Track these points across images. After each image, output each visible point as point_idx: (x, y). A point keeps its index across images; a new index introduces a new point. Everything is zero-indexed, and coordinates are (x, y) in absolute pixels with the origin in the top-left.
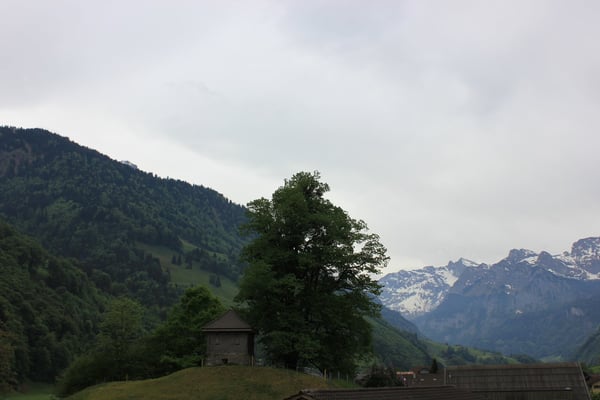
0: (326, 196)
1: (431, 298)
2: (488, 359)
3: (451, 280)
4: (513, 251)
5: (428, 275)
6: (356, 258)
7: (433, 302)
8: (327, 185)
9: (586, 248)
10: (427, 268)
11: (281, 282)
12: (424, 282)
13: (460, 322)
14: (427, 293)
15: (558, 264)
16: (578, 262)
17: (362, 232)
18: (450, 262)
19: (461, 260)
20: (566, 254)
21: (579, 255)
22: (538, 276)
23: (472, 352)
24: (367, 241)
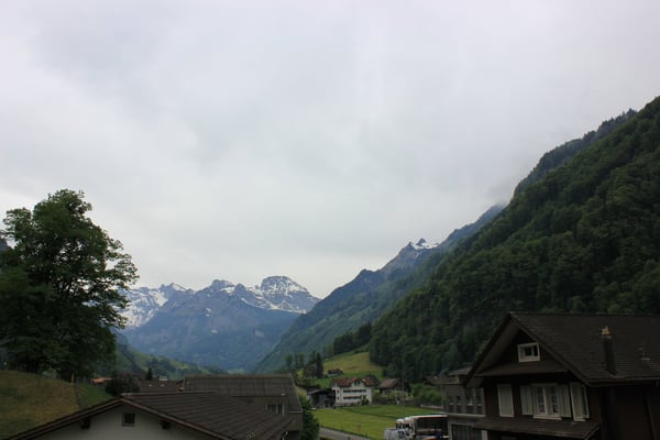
0: (87, 215)
1: (143, 314)
2: (186, 370)
3: (161, 300)
4: (216, 281)
5: (142, 294)
6: (108, 274)
7: (143, 319)
8: (89, 205)
9: (272, 284)
10: (143, 288)
11: (37, 289)
12: (138, 300)
13: (165, 337)
14: (139, 310)
15: (250, 295)
16: (264, 295)
17: (117, 251)
18: (163, 286)
19: (172, 284)
20: (257, 288)
21: (266, 289)
22: (233, 303)
23: (173, 363)
24: (120, 260)
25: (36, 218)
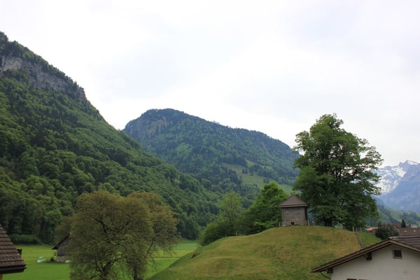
0: (341, 127)
1: (390, 184)
3: (402, 173)
5: (387, 171)
6: (363, 161)
7: (391, 187)
8: (341, 121)
10: (387, 167)
11: (322, 177)
12: (385, 175)
13: (409, 198)
14: (387, 182)
17: (365, 146)
18: (400, 163)
19: (407, 161)
23: (418, 214)
24: (368, 151)
25: (312, 136)
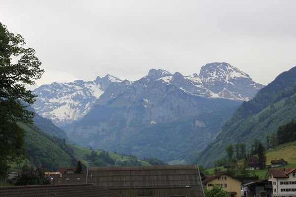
1: (80, 108)
2: (126, 162)
3: (97, 93)
4: (152, 71)
5: (78, 88)
6: (12, 69)
7: (81, 112)
9: (211, 71)
10: (78, 81)
12: (74, 94)
13: (103, 130)
14: (76, 104)
15: (188, 83)
16: (204, 83)
17: (19, 45)
18: (98, 78)
19: (107, 76)
20: (195, 75)
21: (206, 77)
22: (172, 93)
23: (112, 156)
24: (23, 54)
